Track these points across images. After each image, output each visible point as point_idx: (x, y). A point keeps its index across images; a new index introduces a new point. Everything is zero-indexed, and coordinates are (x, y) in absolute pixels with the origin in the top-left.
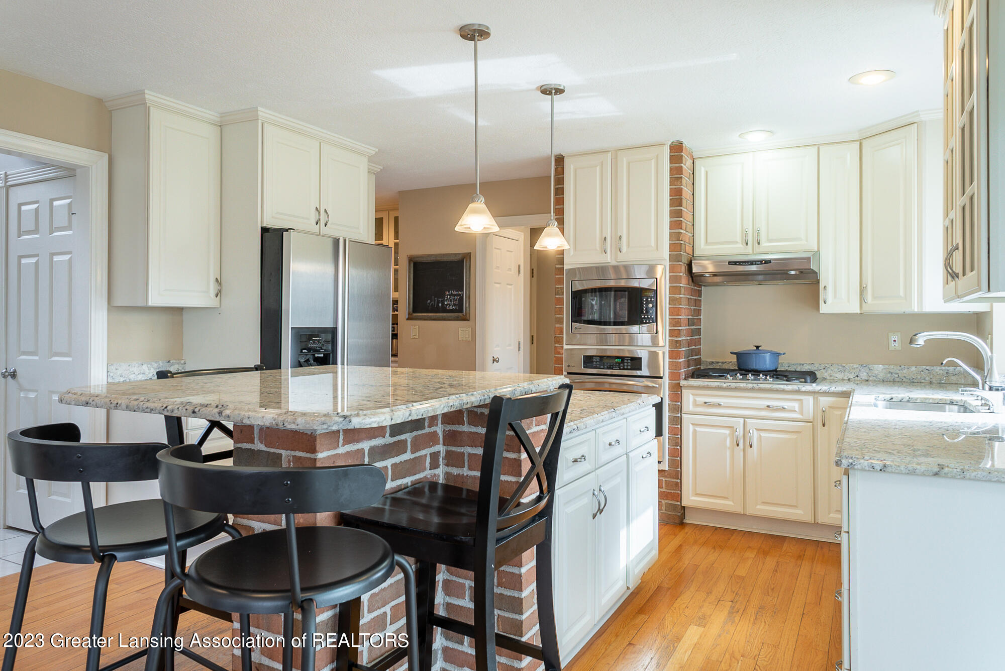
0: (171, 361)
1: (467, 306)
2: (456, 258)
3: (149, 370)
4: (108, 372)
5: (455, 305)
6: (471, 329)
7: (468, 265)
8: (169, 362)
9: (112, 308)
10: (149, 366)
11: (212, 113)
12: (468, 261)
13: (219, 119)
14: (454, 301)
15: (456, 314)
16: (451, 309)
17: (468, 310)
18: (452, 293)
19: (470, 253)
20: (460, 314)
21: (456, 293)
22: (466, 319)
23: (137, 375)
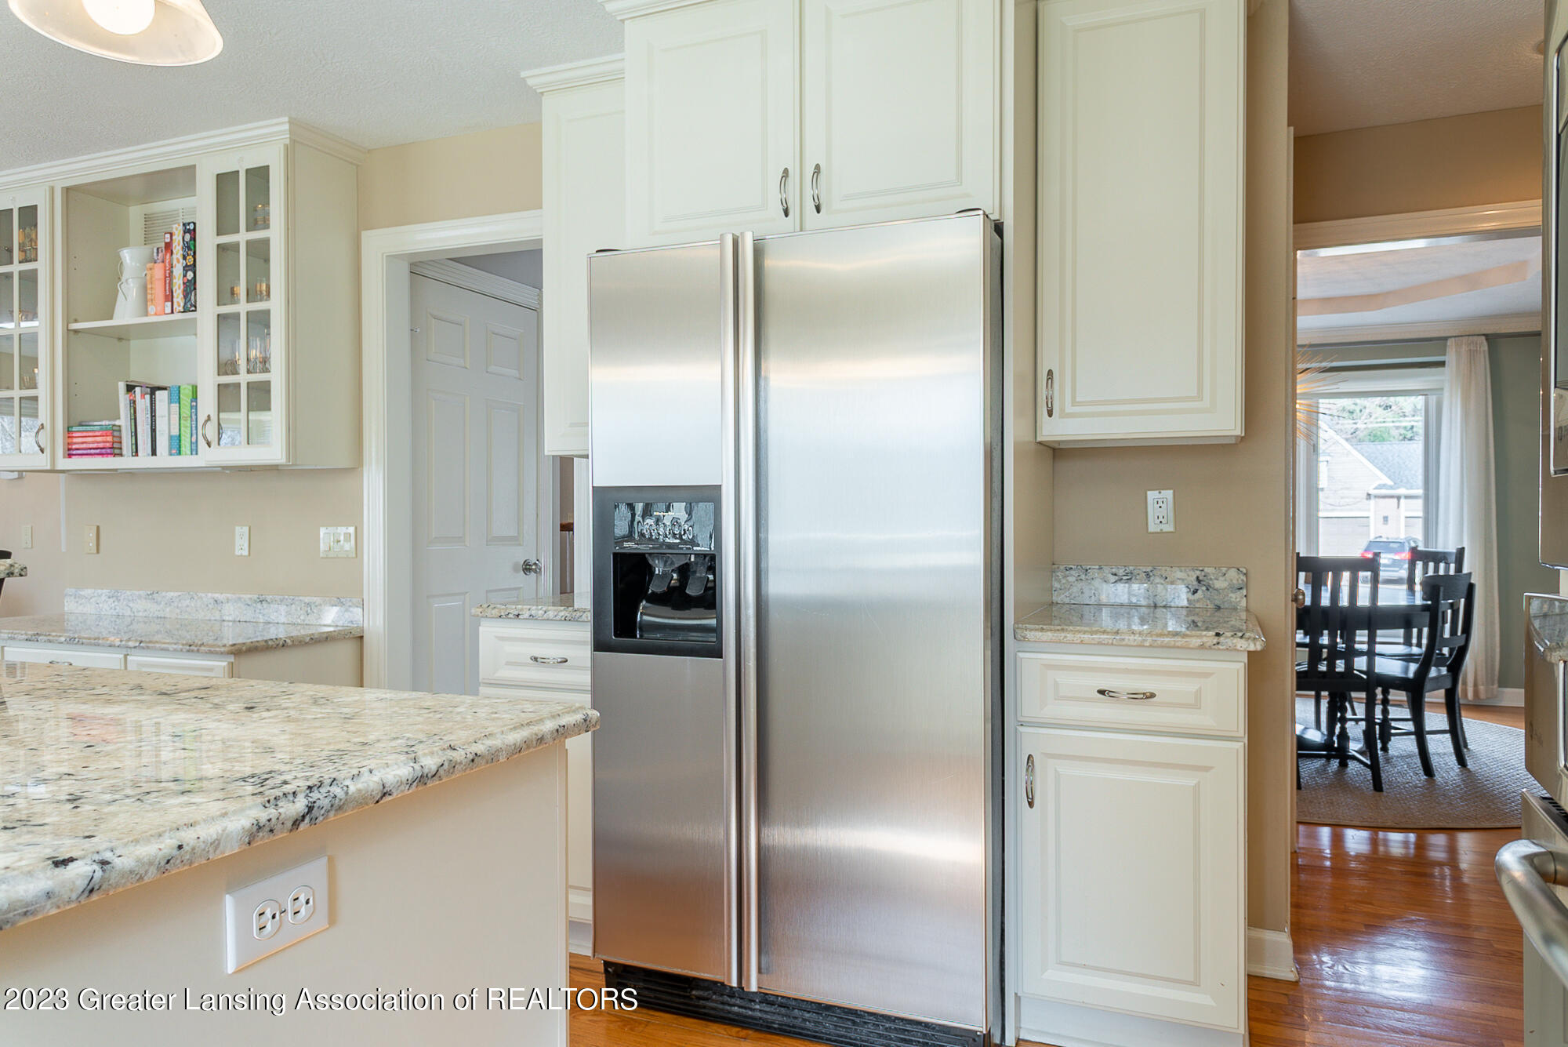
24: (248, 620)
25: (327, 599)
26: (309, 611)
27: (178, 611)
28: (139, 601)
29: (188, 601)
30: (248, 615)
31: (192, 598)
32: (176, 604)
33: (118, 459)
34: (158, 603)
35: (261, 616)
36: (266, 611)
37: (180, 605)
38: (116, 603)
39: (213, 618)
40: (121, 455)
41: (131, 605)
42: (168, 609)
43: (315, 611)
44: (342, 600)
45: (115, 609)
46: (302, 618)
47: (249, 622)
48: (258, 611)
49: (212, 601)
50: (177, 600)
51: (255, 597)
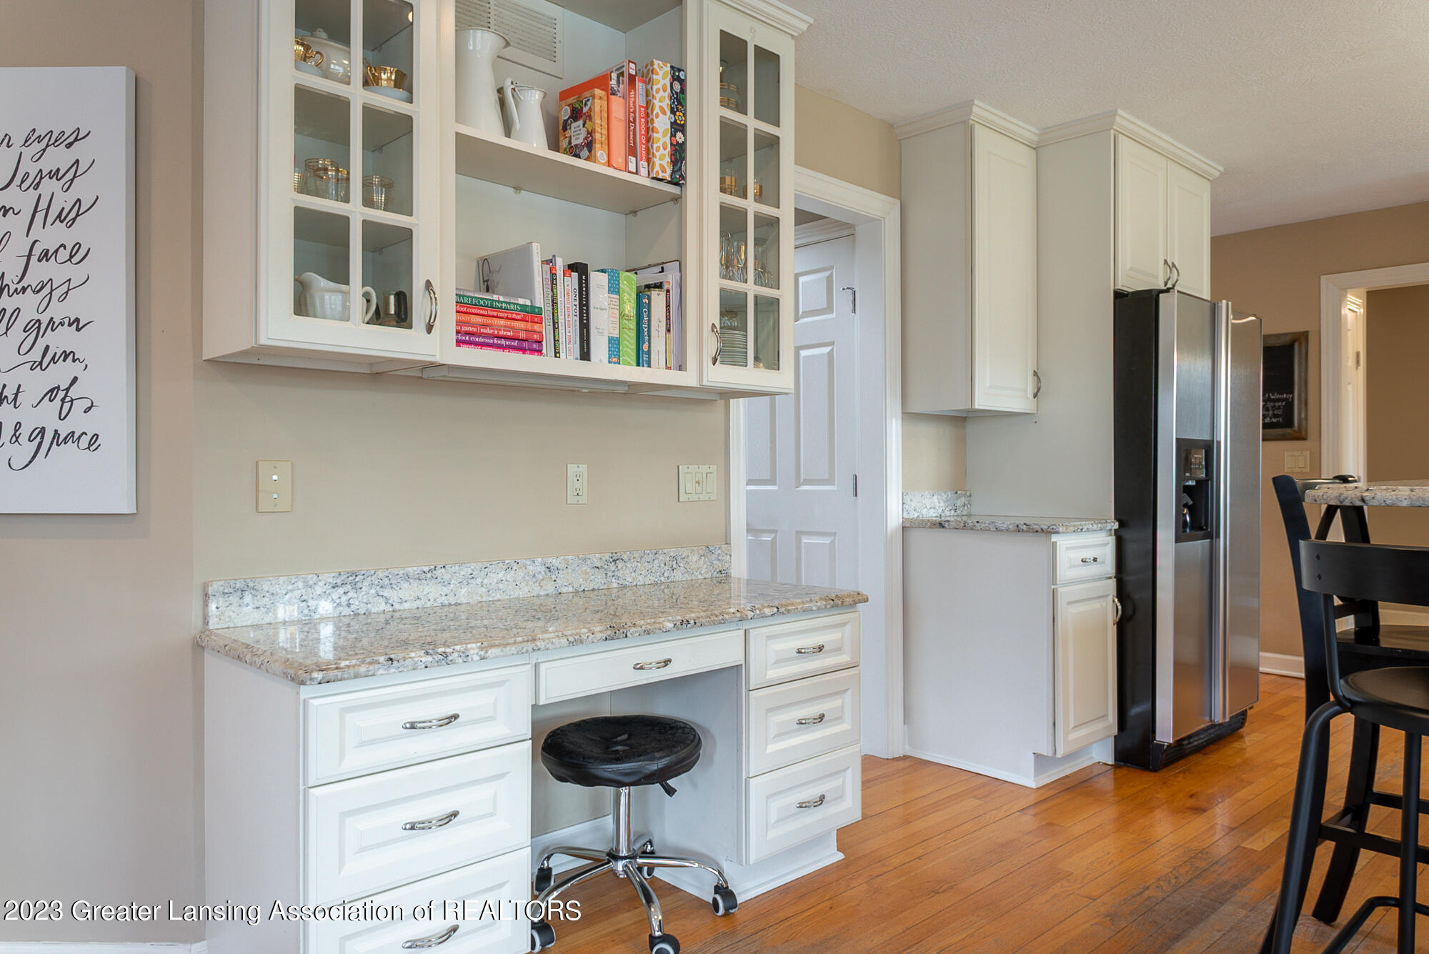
0: (959, 492)
1: (1303, 416)
2: (1279, 341)
3: (939, 503)
4: (903, 504)
5: (1275, 416)
6: (1311, 453)
7: (1303, 351)
8: (956, 493)
9: (909, 416)
10: (939, 497)
11: (1033, 129)
12: (1304, 345)
13: (1036, 138)
14: (1273, 411)
15: (1279, 431)
16: (1268, 423)
17: (1304, 422)
18: (1269, 396)
19: (1308, 332)
20: (1289, 430)
21: (1278, 396)
22: (1300, 436)
23: (928, 510)
24: (596, 587)
25: (695, 549)
26: (674, 566)
27: (484, 590)
28: (405, 585)
29: (501, 575)
30: (598, 580)
31: (509, 568)
32: (479, 581)
33: (535, 357)
34: (445, 583)
35: (613, 580)
36: (621, 572)
37: (486, 581)
38: (352, 594)
39: (542, 593)
40: (539, 352)
41: (386, 593)
42: (463, 591)
43: (682, 565)
44: (711, 549)
45: (349, 605)
46: (666, 575)
47: (599, 590)
48: (610, 574)
49: (543, 569)
50: (483, 573)
51: (607, 556)
